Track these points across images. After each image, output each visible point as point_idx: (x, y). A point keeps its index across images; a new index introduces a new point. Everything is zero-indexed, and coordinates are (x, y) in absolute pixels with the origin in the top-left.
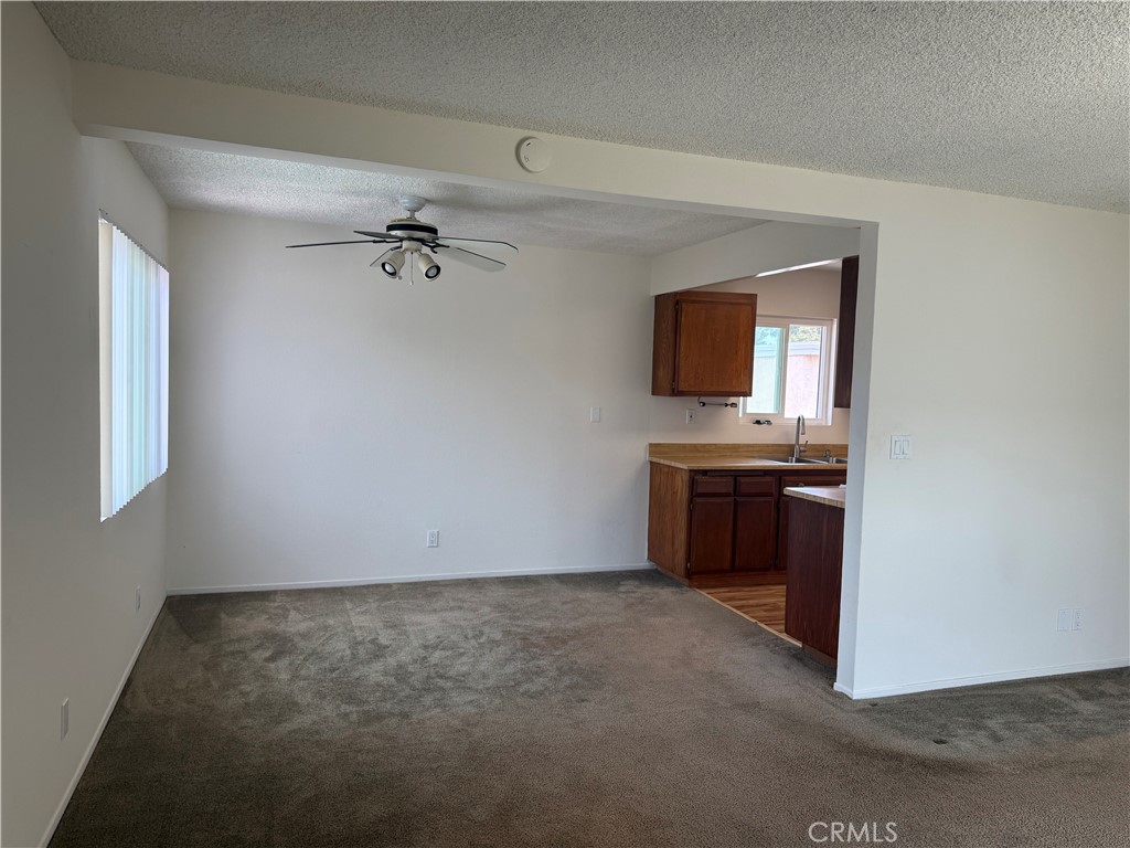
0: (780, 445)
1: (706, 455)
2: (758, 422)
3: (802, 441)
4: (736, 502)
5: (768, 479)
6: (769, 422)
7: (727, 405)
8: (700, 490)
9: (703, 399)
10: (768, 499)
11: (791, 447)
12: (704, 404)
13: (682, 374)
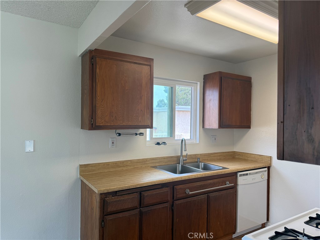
0: (172, 157)
1: (124, 168)
2: (158, 144)
3: (184, 153)
4: (141, 213)
5: (165, 190)
6: (164, 143)
7: (136, 134)
8: (110, 209)
9: (119, 131)
10: (165, 205)
11: (178, 158)
12: (120, 134)
13: (99, 113)
